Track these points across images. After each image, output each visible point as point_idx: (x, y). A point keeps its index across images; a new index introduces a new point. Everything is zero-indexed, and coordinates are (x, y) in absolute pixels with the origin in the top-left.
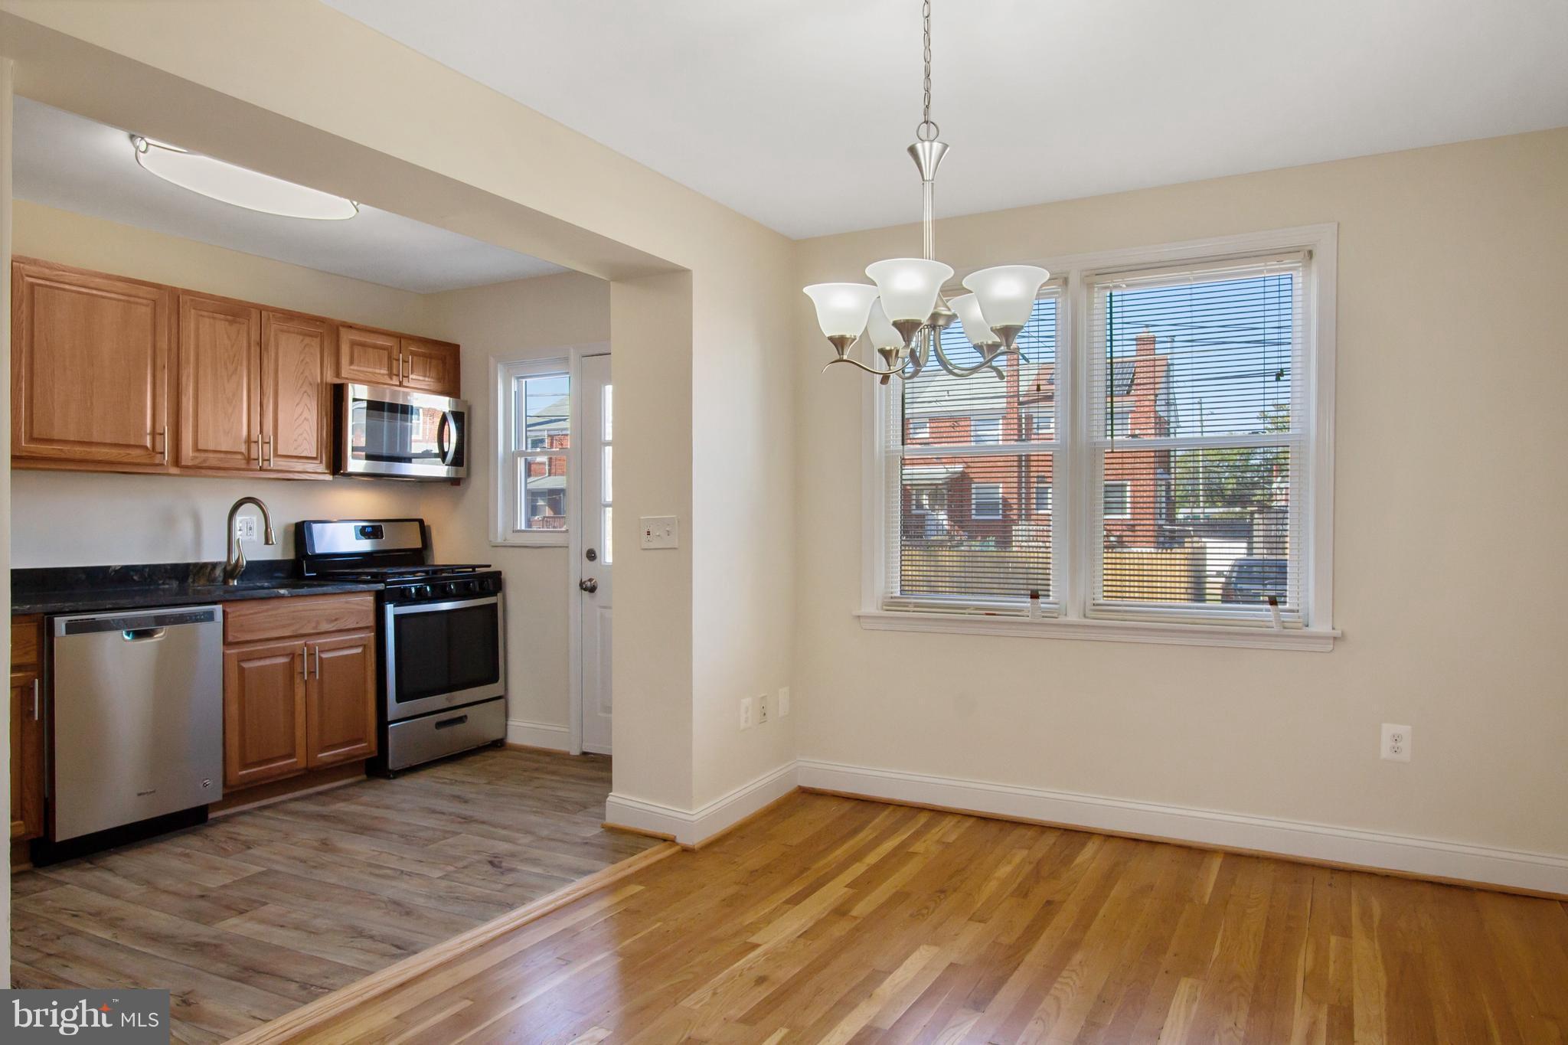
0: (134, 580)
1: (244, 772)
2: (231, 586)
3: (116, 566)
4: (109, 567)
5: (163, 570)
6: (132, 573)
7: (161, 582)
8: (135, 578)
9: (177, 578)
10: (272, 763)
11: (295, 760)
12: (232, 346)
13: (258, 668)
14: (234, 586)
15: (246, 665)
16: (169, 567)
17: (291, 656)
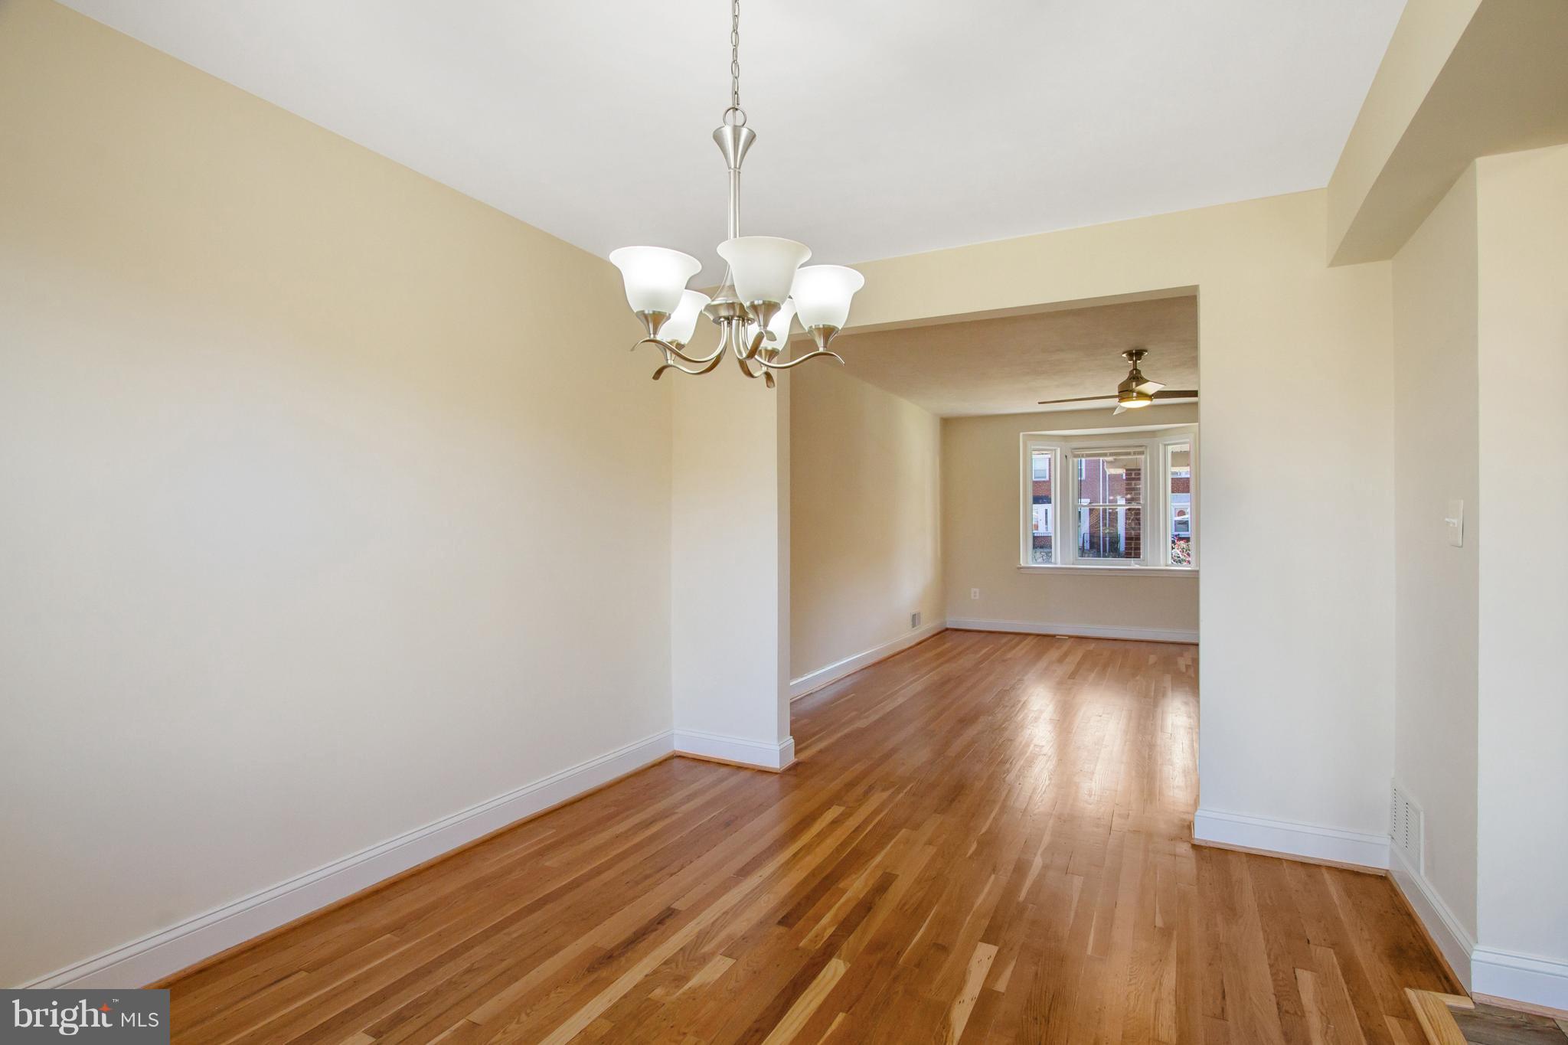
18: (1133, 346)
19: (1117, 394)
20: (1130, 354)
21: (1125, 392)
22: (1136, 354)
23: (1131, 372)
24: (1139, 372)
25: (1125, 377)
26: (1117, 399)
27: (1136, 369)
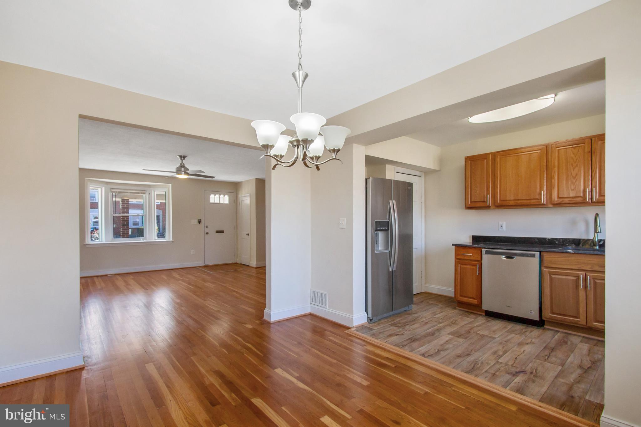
0: (556, 243)
1: (552, 315)
2: (595, 249)
3: (549, 238)
4: (546, 238)
5: (568, 240)
6: (555, 241)
7: (567, 245)
8: (557, 242)
9: (575, 244)
10: (567, 317)
11: (579, 320)
12: (575, 157)
13: (558, 278)
14: (597, 249)
15: (553, 276)
16: (571, 240)
17: (577, 277)
18: (183, 155)
19: (175, 171)
20: (181, 157)
21: (178, 171)
22: (183, 157)
23: (181, 164)
24: (184, 164)
25: (178, 165)
26: (175, 174)
27: (183, 163)
